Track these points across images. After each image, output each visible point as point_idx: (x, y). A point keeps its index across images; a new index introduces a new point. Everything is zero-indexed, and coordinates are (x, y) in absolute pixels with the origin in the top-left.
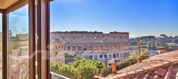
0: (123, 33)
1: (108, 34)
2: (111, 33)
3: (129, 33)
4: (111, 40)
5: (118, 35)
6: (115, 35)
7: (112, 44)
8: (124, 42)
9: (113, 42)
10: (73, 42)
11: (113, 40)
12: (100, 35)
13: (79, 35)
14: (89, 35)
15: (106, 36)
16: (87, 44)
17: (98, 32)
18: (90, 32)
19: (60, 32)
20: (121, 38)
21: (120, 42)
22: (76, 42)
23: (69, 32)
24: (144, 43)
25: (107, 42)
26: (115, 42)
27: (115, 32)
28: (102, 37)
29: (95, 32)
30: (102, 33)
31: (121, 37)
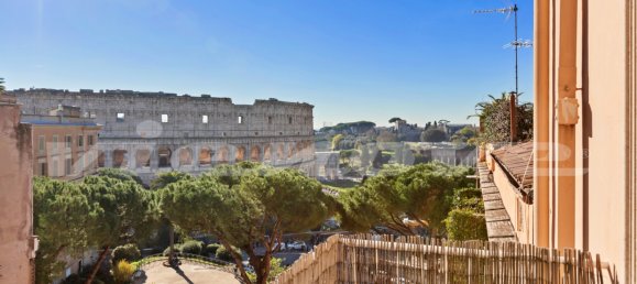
0: (297, 105)
1: (248, 107)
2: (258, 102)
3: (312, 107)
4: (259, 125)
5: (281, 111)
6: (271, 111)
7: (262, 141)
8: (298, 136)
9: (264, 134)
10: (115, 134)
11: (266, 127)
12: (222, 108)
13: (141, 105)
14: (181, 108)
15: (244, 112)
16: (172, 139)
17: (214, 99)
18: (186, 97)
19: (54, 92)
20: (290, 122)
21: (287, 133)
22: (126, 134)
23: (96, 91)
24: (346, 142)
25: (245, 134)
26: (272, 134)
27: (273, 102)
28: (230, 114)
29: (206, 98)
30: (227, 100)
31: (290, 119)
